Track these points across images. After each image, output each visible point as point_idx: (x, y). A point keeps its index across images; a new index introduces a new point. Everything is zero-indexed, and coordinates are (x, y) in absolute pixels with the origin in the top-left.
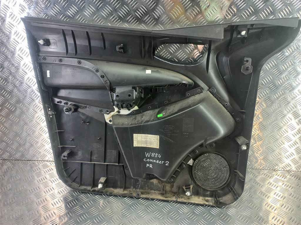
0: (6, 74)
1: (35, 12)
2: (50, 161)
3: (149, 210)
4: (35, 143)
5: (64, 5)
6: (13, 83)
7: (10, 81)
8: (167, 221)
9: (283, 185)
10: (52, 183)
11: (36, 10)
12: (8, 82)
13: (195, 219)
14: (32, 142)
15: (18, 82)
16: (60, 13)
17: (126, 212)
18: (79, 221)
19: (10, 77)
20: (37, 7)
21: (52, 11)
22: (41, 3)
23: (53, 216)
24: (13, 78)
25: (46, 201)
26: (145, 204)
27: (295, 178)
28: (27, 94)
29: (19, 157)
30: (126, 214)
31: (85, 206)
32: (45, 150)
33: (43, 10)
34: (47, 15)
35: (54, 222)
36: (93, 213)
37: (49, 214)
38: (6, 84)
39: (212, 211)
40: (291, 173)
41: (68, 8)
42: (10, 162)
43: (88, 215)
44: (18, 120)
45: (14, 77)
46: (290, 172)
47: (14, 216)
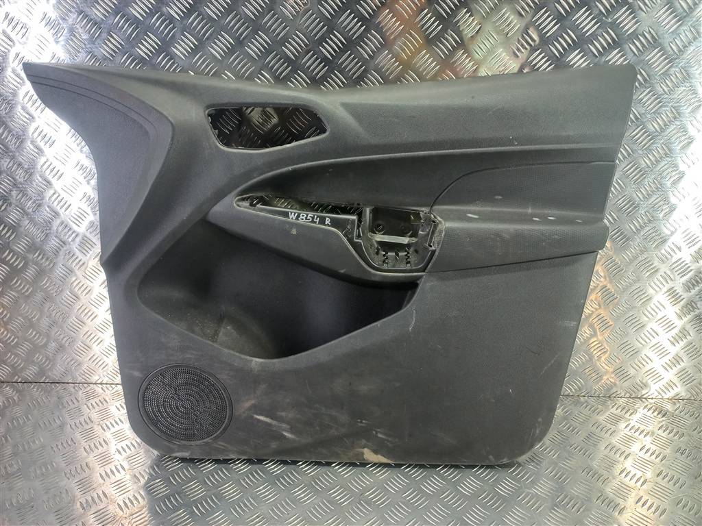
0: (6, 187)
1: (68, 49)
2: (101, 384)
3: (318, 485)
4: (68, 342)
5: (131, 34)
6: (20, 206)
7: (14, 202)
8: (358, 508)
9: (626, 427)
10: (104, 430)
11: (69, 44)
12: (10, 204)
13: (421, 504)
14: (62, 340)
15: (30, 203)
16: (122, 51)
17: (266, 492)
18: (160, 510)
19: (14, 193)
20: (72, 40)
21: (105, 46)
22: (81, 31)
23: (101, 500)
24: (20, 195)
25: (87, 470)
26: (311, 473)
27: (656, 414)
28: (50, 229)
29: (31, 374)
30: (267, 496)
31: (174, 478)
32: (92, 357)
33: (85, 45)
34: (94, 56)
35: (103, 513)
36: (193, 493)
37: (92, 498)
38: (5, 208)
39: (461, 487)
40: (647, 403)
41: (138, 40)
42: (14, 387)
43: (180, 497)
44: (31, 289)
45: (23, 192)
46: (644, 400)
47: (14, 501)
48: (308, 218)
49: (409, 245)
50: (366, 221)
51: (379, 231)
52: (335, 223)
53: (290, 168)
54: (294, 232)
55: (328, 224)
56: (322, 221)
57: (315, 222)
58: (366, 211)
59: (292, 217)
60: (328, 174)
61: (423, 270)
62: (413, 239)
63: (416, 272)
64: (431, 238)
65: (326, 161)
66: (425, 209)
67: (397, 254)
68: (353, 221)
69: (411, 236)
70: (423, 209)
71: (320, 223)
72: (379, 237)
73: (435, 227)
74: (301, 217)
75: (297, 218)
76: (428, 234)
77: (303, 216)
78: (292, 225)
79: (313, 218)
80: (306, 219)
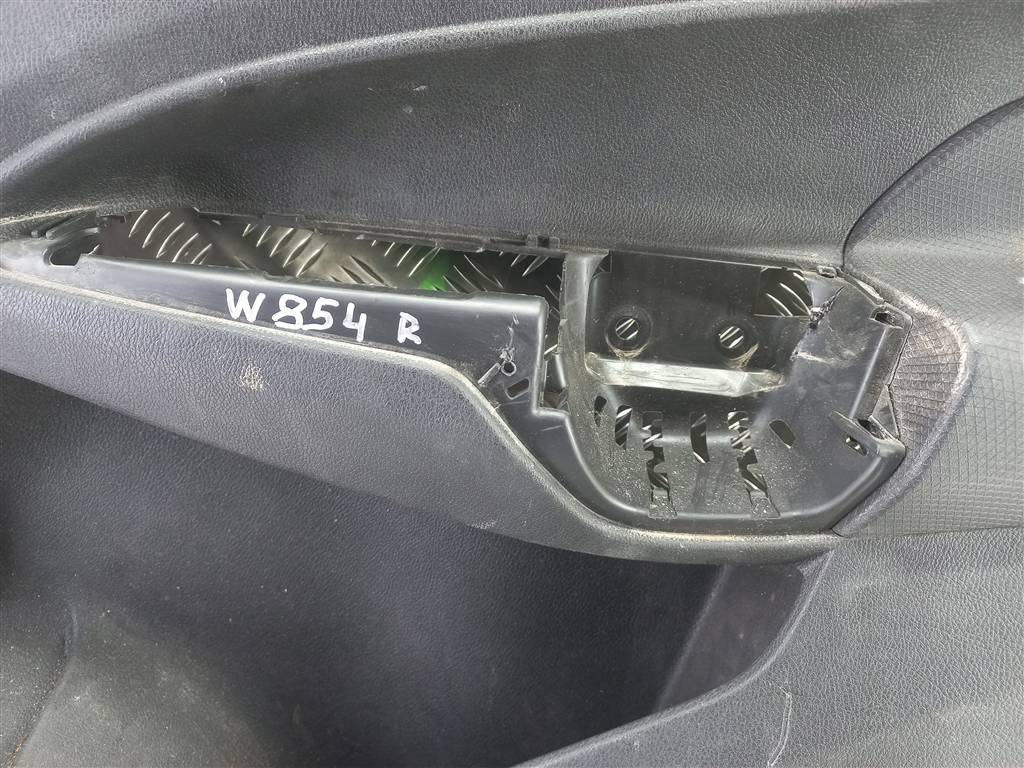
48: (317, 313)
49: (746, 406)
50: (575, 308)
51: (627, 346)
52: (440, 337)
53: (219, 77)
54: (252, 380)
55: (409, 344)
56: (382, 327)
57: (351, 335)
58: (575, 273)
59: (242, 308)
60: (409, 110)
61: (830, 525)
62: (765, 375)
63: (794, 531)
64: (873, 390)
65: (391, 39)
66: (824, 258)
67: (699, 445)
68: (526, 327)
69: (753, 365)
70: (813, 256)
71: (372, 336)
72: (625, 371)
73: (896, 342)
74: (285, 311)
75: (266, 316)
76: (856, 372)
77: (291, 305)
78: (245, 349)
79: (338, 313)
80: (307, 316)
